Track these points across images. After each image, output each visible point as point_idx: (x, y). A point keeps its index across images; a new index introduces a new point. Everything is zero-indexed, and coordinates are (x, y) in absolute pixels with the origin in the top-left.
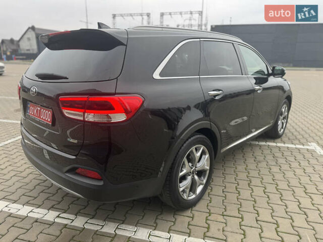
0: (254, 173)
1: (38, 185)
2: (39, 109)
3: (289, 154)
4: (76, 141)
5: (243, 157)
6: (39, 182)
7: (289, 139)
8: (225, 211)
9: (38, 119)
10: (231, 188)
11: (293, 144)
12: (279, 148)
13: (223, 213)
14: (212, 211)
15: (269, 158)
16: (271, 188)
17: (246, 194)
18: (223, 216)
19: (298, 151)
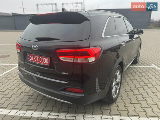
0: (135, 81)
1: (29, 98)
2: (38, 57)
3: (145, 70)
4: (67, 74)
5: (126, 74)
6: (29, 97)
7: (142, 63)
8: (131, 101)
9: (38, 63)
10: (128, 89)
11: (144, 65)
12: (140, 68)
13: (130, 102)
14: (125, 102)
15: (137, 73)
16: (146, 88)
17: (136, 92)
18: (131, 104)
19: (148, 69)
